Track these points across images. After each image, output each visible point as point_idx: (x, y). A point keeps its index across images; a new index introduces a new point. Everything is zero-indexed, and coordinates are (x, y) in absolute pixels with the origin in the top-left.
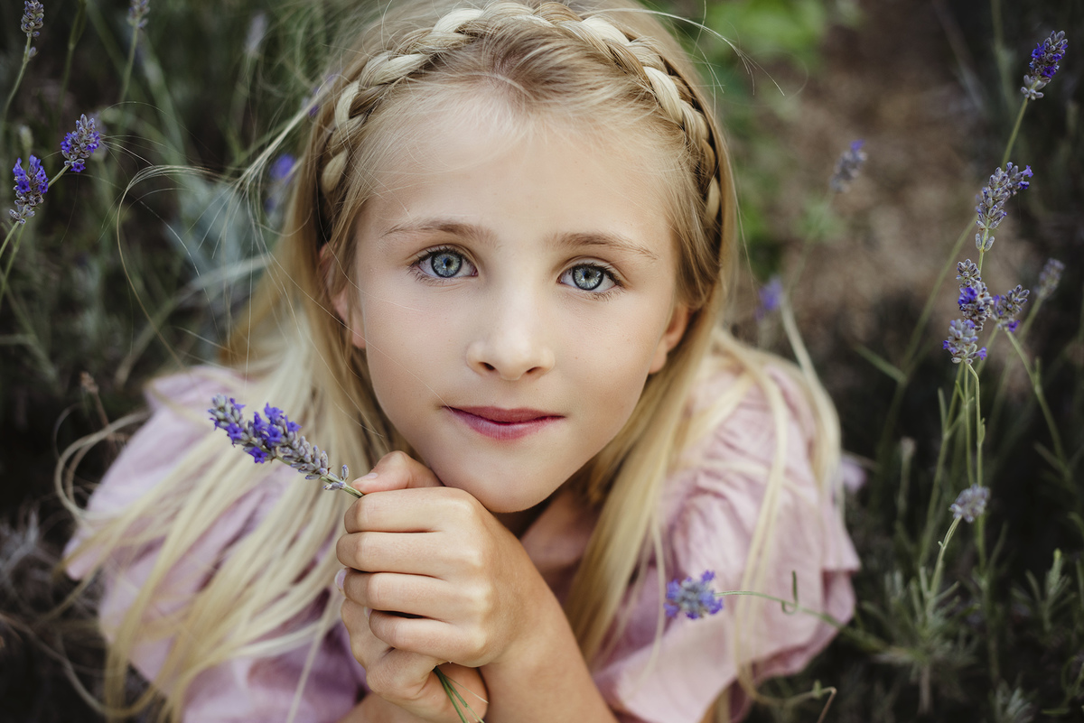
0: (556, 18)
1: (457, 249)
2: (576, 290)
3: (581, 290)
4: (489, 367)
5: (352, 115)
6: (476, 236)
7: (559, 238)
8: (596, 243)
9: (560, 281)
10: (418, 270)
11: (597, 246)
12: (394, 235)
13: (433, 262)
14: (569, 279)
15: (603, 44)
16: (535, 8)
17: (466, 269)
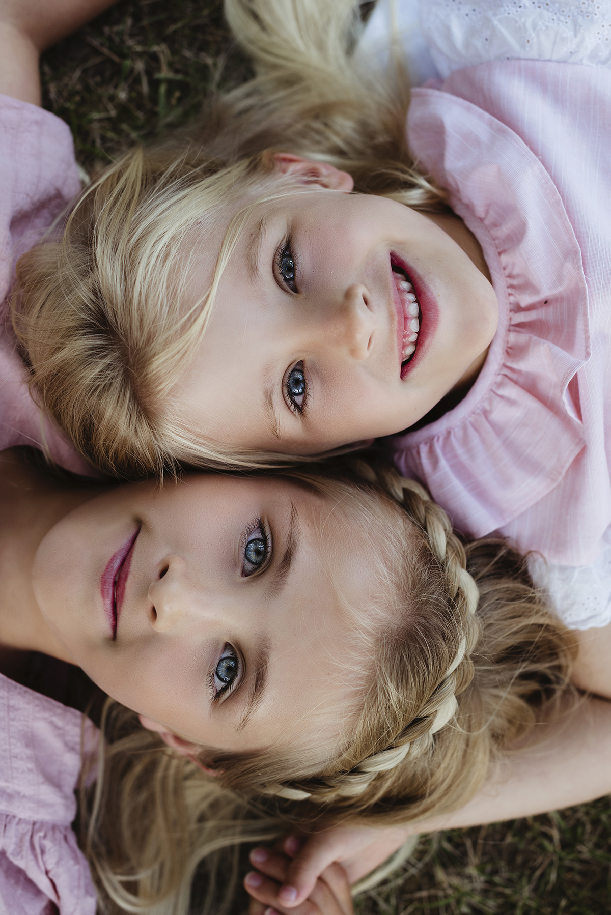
0: (460, 674)
1: (266, 561)
2: (218, 658)
3: (218, 662)
4: (163, 572)
5: (406, 491)
6: (277, 579)
7: (265, 650)
8: (257, 681)
9: (227, 646)
10: (256, 527)
11: (254, 682)
12: (290, 510)
13: (259, 540)
14: (228, 654)
15: (433, 711)
16: (472, 657)
17: (249, 567)
